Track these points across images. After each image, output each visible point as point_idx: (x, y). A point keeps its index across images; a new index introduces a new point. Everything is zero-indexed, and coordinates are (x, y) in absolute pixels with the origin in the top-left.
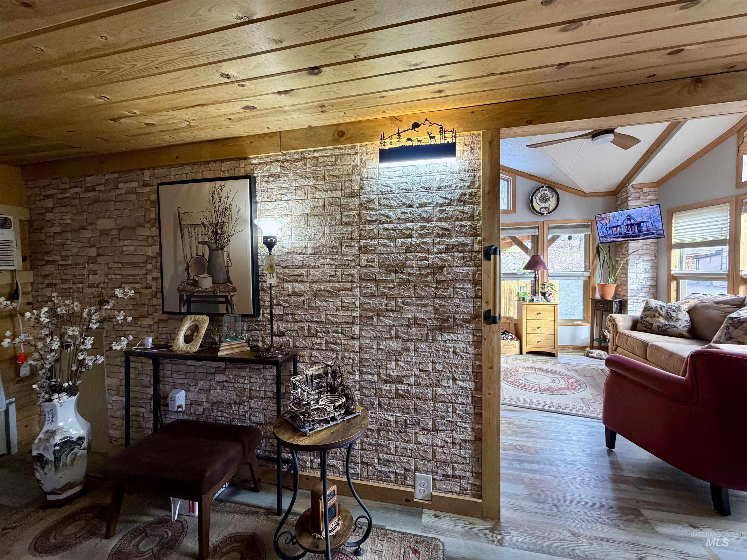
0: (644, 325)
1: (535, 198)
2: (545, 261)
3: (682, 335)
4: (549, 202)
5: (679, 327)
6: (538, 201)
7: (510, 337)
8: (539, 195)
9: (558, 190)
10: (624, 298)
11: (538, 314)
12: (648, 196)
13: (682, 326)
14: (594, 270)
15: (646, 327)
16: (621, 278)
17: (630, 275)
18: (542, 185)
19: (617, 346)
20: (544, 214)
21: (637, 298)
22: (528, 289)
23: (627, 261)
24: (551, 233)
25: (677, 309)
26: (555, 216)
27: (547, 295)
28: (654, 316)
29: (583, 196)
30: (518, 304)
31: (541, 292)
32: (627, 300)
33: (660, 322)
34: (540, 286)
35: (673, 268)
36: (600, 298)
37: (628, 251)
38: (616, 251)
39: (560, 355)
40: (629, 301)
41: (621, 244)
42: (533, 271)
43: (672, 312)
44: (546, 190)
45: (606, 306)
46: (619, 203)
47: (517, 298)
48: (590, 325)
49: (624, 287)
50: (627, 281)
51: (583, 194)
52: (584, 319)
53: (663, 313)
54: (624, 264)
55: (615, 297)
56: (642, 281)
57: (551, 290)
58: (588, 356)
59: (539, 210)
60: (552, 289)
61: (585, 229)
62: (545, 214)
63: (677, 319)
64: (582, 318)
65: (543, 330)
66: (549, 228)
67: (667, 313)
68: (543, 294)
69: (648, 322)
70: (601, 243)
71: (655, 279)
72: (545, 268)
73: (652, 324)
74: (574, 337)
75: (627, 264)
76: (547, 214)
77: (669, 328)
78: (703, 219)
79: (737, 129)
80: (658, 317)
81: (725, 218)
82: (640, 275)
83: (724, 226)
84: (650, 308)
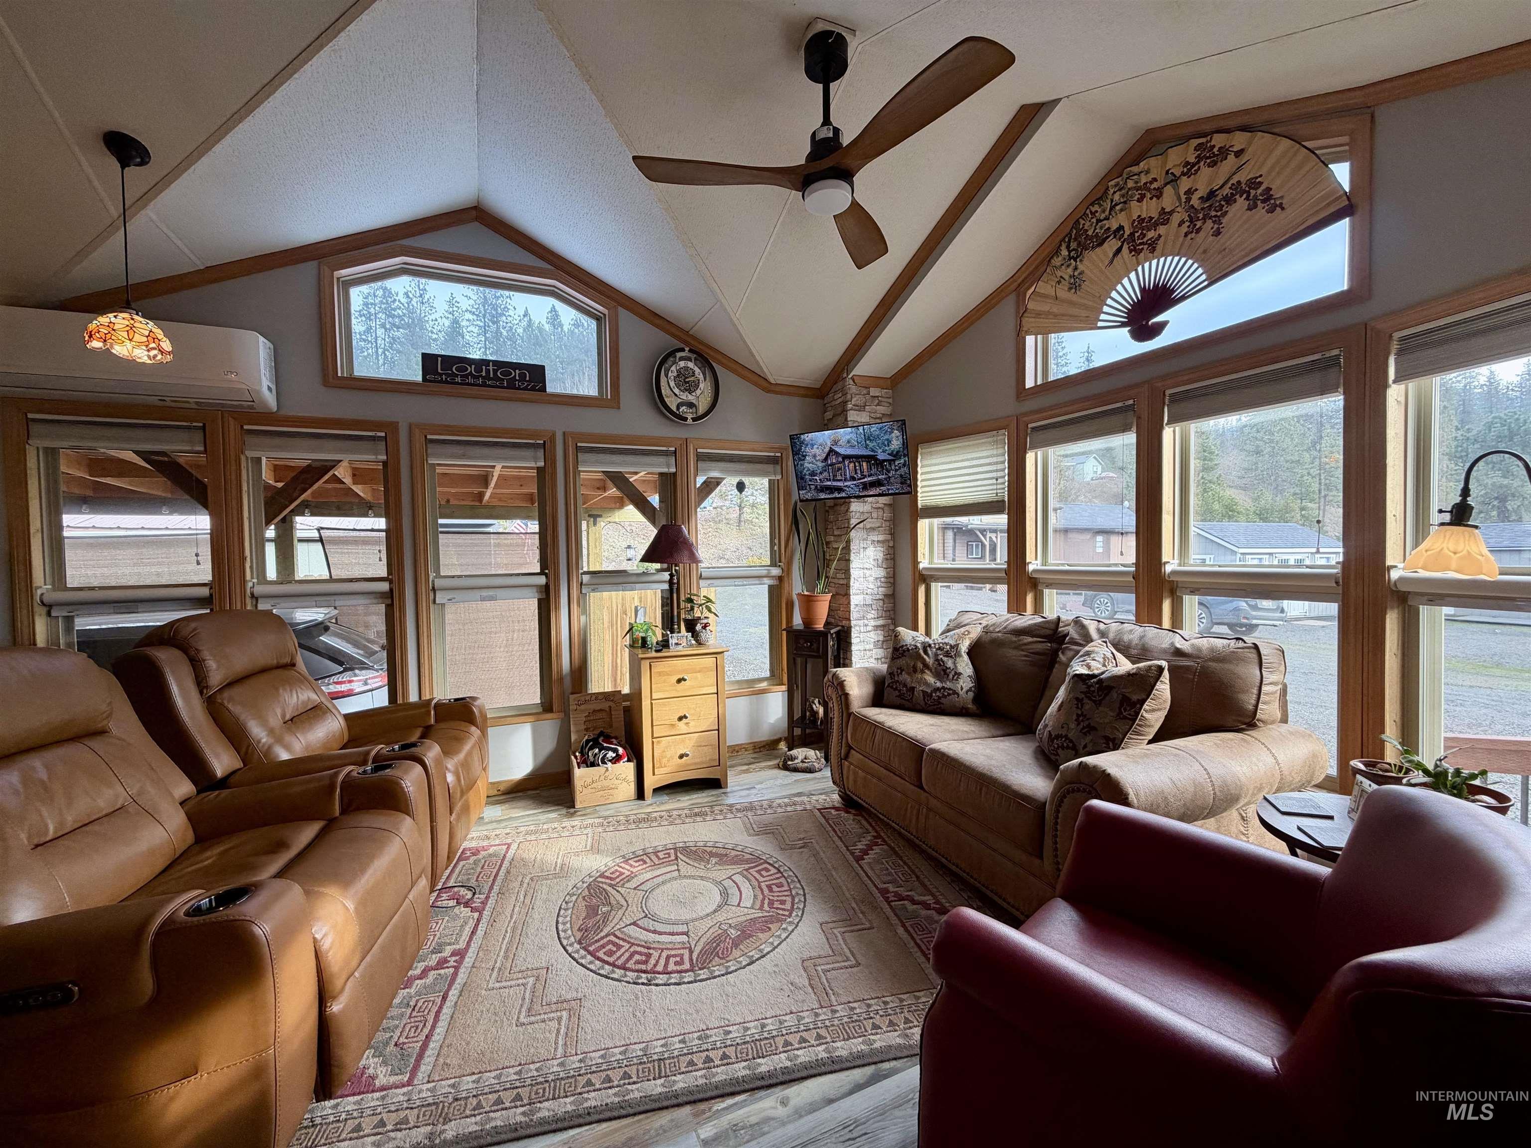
0: (897, 693)
1: (667, 376)
2: (693, 540)
3: (967, 709)
4: (698, 392)
5: (961, 693)
6: (672, 384)
7: (611, 754)
8: (673, 368)
9: (714, 364)
10: (844, 623)
11: (679, 681)
12: (878, 405)
13: (964, 690)
14: (789, 563)
15: (901, 696)
16: (836, 581)
17: (855, 573)
18: (682, 346)
19: (850, 748)
20: (686, 419)
21: (866, 622)
22: (655, 615)
23: (848, 542)
24: (705, 471)
25: (952, 651)
26: (710, 429)
27: (698, 627)
28: (915, 669)
29: (769, 391)
30: (632, 656)
31: (686, 621)
32: (850, 628)
33: (927, 684)
34: (682, 605)
35: (920, 558)
36: (801, 627)
37: (848, 520)
38: (826, 520)
39: (730, 780)
40: (853, 630)
41: (836, 505)
42: (665, 566)
43: (945, 659)
44: (689, 359)
45: (815, 646)
46: (829, 415)
47: (627, 641)
48: (784, 688)
49: (843, 600)
50: (848, 586)
51: (765, 384)
52: (774, 677)
53: (930, 661)
54: (843, 548)
55: (827, 624)
56: (872, 586)
57: (707, 614)
58: (786, 768)
59: (674, 409)
60: (710, 610)
61: (770, 467)
62: (690, 421)
63: (956, 673)
64: (768, 674)
65: (692, 724)
66: (700, 457)
67: (937, 660)
68: (691, 626)
69: (905, 685)
70: (801, 501)
71: (892, 580)
72: (694, 559)
73: (913, 689)
74: (754, 723)
75: (847, 549)
76: (694, 420)
77: (944, 696)
78: (968, 460)
79: (1016, 284)
80: (923, 672)
81: (1000, 459)
82: (868, 573)
83: (1000, 474)
84: (904, 651)
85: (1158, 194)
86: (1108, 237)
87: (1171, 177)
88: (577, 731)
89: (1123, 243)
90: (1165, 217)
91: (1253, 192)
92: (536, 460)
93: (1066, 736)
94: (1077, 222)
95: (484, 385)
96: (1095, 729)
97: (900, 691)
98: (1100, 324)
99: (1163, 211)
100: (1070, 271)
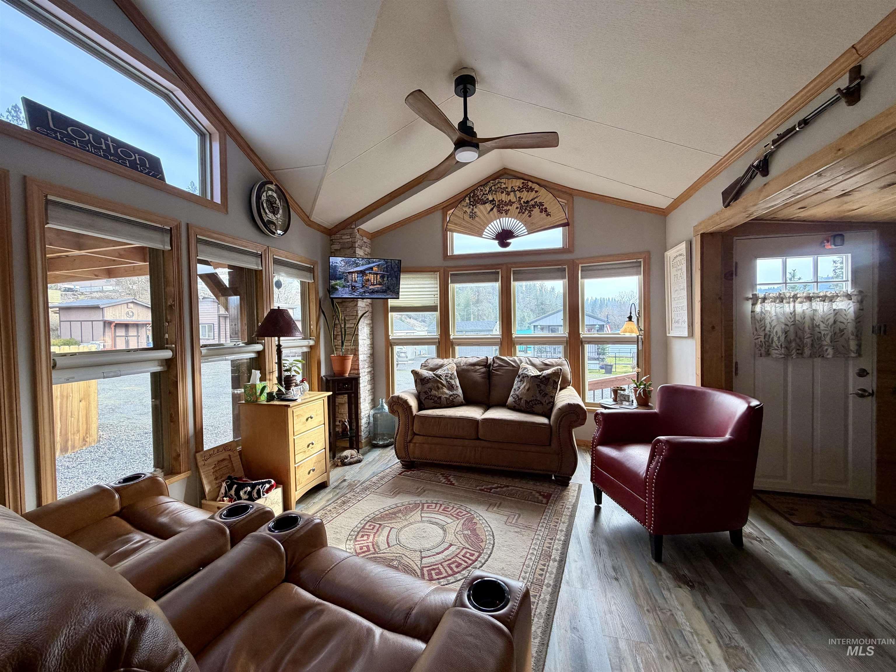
1: (261, 198)
4: (279, 215)
5: (459, 395)
6: (264, 205)
7: (267, 487)
11: (308, 419)
12: (366, 247)
13: (460, 393)
14: (318, 337)
15: (435, 402)
17: (361, 342)
19: (415, 435)
20: (274, 233)
21: (364, 370)
24: (277, 271)
25: (453, 377)
26: (280, 243)
28: (438, 388)
29: (309, 225)
33: (446, 394)
35: (389, 333)
36: (333, 377)
41: (344, 302)
43: (451, 380)
44: (274, 191)
45: (350, 386)
46: (336, 247)
51: (307, 219)
53: (444, 382)
56: (366, 350)
61: (308, 274)
63: (455, 387)
69: (435, 396)
71: (372, 346)
73: (440, 398)
77: (455, 398)
78: (418, 284)
79: (442, 207)
80: (442, 388)
81: (436, 286)
82: (365, 341)
83: (436, 293)
84: (428, 380)
85: (508, 194)
86: (488, 202)
87: (513, 190)
88: (210, 483)
89: (494, 207)
90: (511, 203)
91: (541, 207)
92: (163, 242)
93: (536, 400)
94: (474, 190)
95: (106, 157)
96: (547, 394)
97: (434, 400)
98: (483, 236)
99: (510, 201)
100: (470, 210)
